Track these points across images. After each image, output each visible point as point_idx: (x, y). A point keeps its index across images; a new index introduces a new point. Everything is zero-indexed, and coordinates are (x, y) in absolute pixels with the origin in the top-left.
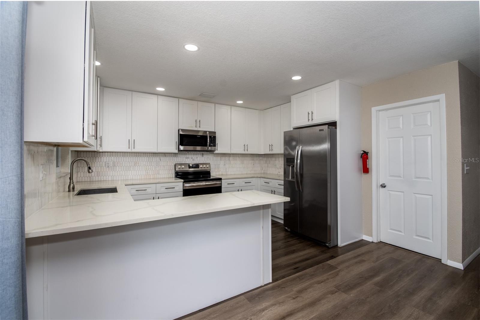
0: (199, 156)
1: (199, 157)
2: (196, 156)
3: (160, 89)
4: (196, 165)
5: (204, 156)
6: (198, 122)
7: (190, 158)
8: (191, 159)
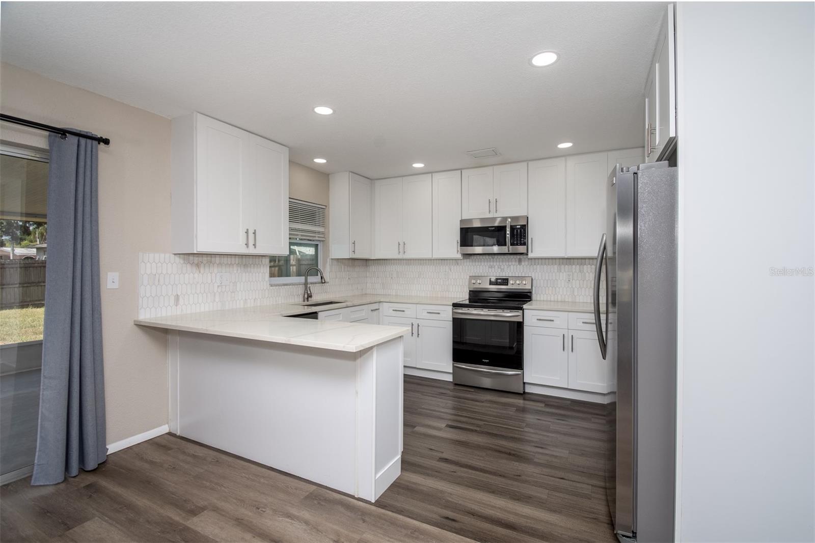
0: (513, 263)
1: (512, 266)
2: (507, 264)
3: (418, 165)
4: (504, 279)
5: (523, 263)
6: (494, 203)
7: (496, 266)
8: (498, 268)
